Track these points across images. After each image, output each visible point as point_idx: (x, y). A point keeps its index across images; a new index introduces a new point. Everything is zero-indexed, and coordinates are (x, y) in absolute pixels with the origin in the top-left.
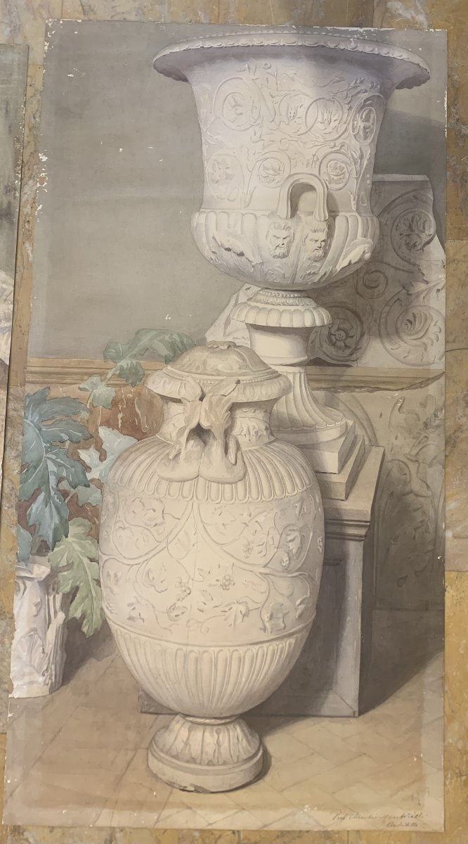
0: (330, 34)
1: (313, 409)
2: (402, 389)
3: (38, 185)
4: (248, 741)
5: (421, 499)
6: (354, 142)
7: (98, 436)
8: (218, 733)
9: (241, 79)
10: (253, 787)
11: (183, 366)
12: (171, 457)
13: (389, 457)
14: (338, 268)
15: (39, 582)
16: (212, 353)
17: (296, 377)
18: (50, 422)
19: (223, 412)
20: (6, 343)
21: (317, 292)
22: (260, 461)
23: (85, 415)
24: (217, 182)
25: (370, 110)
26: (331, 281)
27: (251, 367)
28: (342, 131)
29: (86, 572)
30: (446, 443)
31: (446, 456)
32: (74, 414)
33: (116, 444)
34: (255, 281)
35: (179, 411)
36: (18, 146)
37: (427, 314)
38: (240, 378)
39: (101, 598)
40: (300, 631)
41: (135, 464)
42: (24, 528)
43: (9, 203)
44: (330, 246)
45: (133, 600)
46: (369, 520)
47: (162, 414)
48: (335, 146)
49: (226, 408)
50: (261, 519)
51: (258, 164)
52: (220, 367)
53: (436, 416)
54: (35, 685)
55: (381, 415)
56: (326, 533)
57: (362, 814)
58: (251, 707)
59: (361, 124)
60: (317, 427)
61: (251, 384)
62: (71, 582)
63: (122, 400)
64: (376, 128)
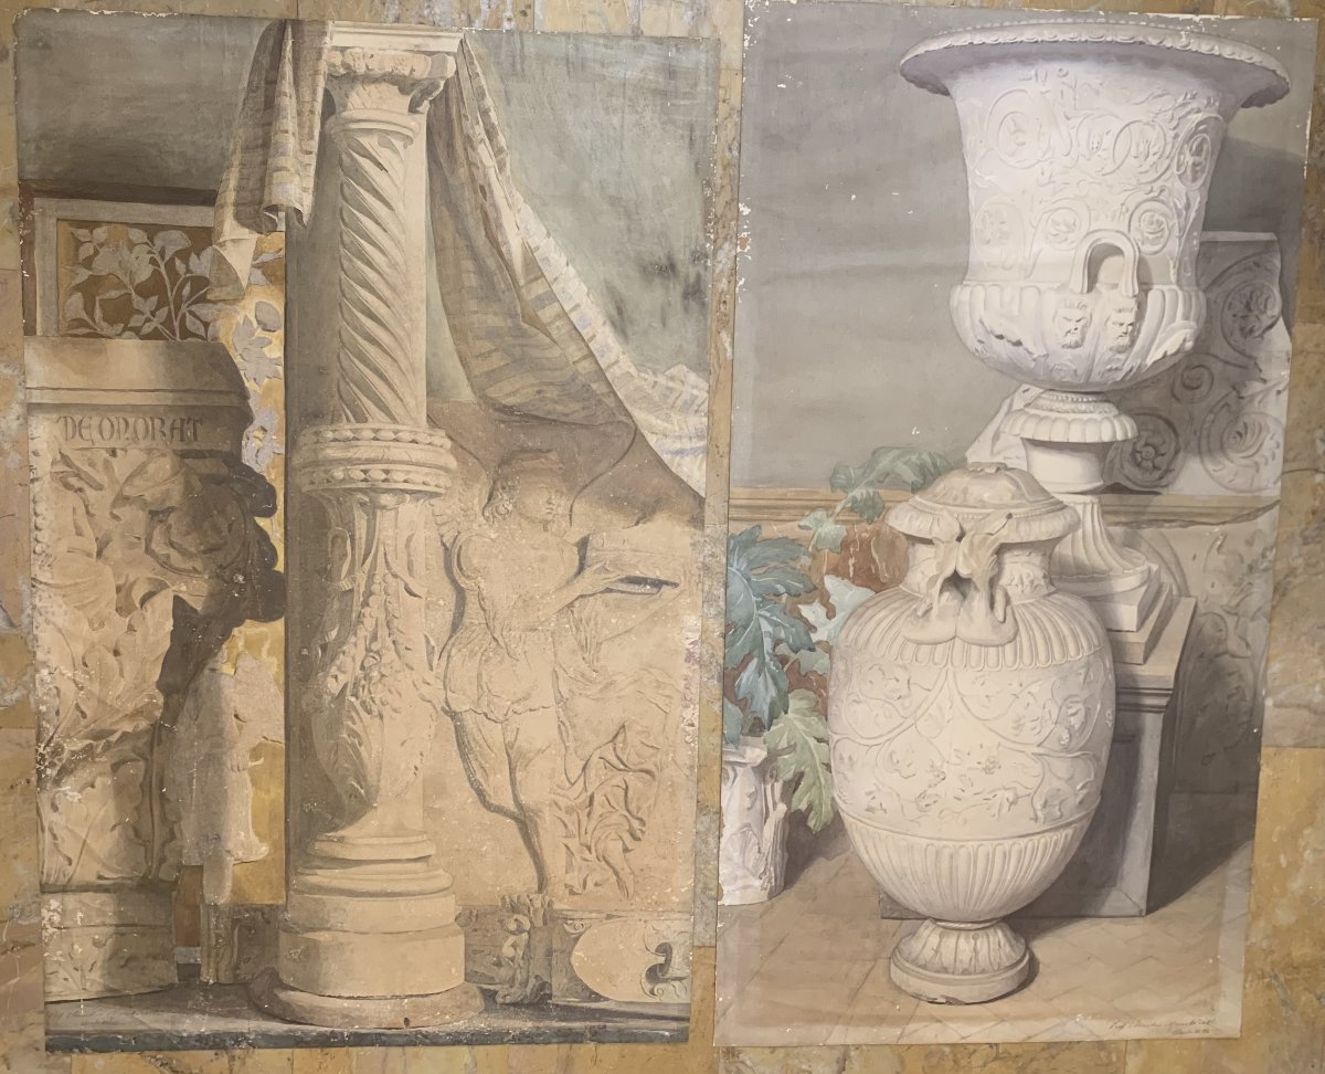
0: (1152, 25)
1: (1108, 551)
2: (1224, 523)
3: (739, 250)
4: (1011, 946)
5: (1237, 660)
6: (1178, 184)
7: (823, 587)
8: (975, 939)
9: (1023, 91)
10: (1016, 996)
11: (935, 496)
12: (920, 613)
13: (1201, 609)
14: (1149, 362)
15: (753, 768)
16: (976, 477)
17: (1087, 510)
18: (761, 571)
19: (987, 556)
20: (700, 468)
21: (1119, 394)
22: (1036, 618)
23: (806, 561)
24: (988, 242)
25: (1204, 140)
26: (1139, 379)
27: (1027, 496)
28: (1163, 170)
29: (813, 755)
30: (1275, 590)
31: (1273, 608)
32: (792, 559)
33: (847, 597)
34: (1036, 382)
35: (930, 555)
36: (708, 192)
37: (1263, 424)
38: (1012, 511)
39: (831, 785)
40: (1080, 820)
41: (872, 623)
42: (732, 702)
43: (698, 277)
44: (1139, 332)
45: (874, 788)
46: (1171, 687)
47: (906, 559)
48: (1152, 191)
49: (991, 551)
50: (1035, 689)
51: (1046, 216)
52: (986, 496)
53: (1264, 556)
54: (750, 890)
55: (1195, 557)
56: (1118, 704)
57: (1143, 1022)
58: (1015, 909)
59: (1189, 159)
60: (1111, 573)
61: (1027, 519)
62: (793, 767)
63: (854, 541)
64: (1209, 166)
